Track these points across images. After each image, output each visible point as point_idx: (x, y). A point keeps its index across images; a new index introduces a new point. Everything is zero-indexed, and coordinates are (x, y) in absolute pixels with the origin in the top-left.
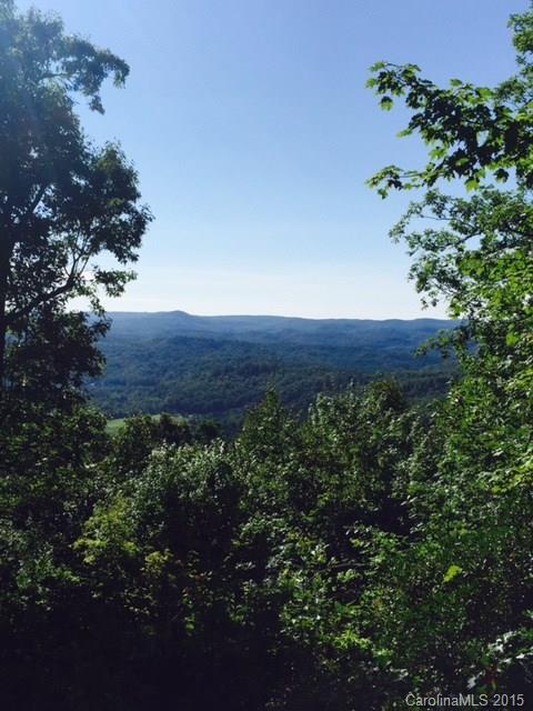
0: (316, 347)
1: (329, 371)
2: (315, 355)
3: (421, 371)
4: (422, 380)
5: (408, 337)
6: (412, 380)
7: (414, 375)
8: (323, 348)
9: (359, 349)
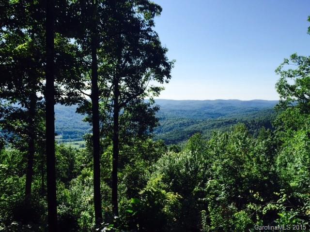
0: (178, 110)
1: (184, 119)
2: (179, 113)
3: (218, 119)
4: (219, 122)
5: (213, 106)
6: (215, 122)
7: (216, 121)
8: (181, 111)
9: (195, 111)
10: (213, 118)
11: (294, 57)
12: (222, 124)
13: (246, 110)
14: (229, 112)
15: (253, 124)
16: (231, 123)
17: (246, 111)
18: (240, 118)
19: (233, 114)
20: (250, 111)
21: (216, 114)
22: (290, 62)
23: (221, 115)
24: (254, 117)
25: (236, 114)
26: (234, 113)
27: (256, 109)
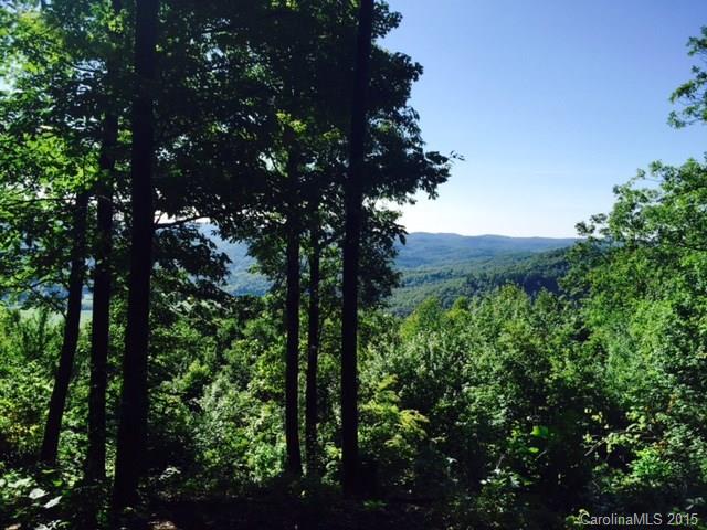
3: (418, 269)
10: (408, 266)
11: (656, 167)
12: (426, 278)
13: (472, 253)
14: (438, 256)
15: (484, 280)
16: (443, 277)
17: (472, 256)
18: (459, 269)
19: (447, 261)
20: (477, 256)
21: (414, 259)
22: (648, 175)
23: (423, 261)
24: (484, 268)
25: (451, 261)
26: (449, 258)
27: (489, 253)
